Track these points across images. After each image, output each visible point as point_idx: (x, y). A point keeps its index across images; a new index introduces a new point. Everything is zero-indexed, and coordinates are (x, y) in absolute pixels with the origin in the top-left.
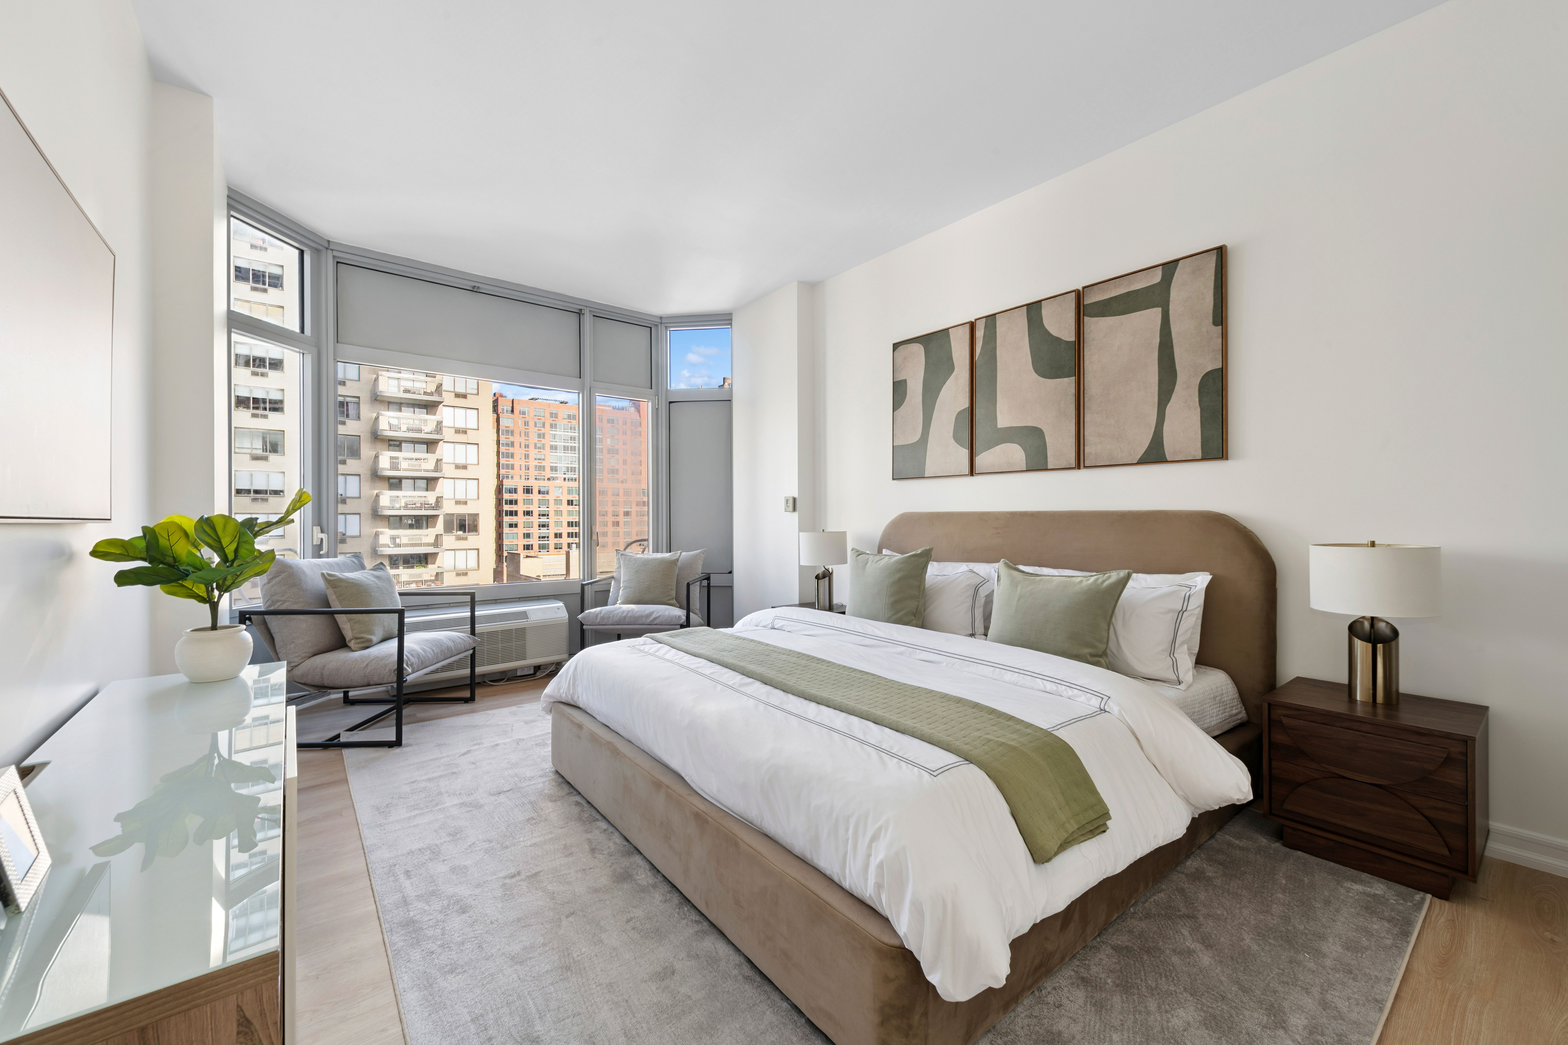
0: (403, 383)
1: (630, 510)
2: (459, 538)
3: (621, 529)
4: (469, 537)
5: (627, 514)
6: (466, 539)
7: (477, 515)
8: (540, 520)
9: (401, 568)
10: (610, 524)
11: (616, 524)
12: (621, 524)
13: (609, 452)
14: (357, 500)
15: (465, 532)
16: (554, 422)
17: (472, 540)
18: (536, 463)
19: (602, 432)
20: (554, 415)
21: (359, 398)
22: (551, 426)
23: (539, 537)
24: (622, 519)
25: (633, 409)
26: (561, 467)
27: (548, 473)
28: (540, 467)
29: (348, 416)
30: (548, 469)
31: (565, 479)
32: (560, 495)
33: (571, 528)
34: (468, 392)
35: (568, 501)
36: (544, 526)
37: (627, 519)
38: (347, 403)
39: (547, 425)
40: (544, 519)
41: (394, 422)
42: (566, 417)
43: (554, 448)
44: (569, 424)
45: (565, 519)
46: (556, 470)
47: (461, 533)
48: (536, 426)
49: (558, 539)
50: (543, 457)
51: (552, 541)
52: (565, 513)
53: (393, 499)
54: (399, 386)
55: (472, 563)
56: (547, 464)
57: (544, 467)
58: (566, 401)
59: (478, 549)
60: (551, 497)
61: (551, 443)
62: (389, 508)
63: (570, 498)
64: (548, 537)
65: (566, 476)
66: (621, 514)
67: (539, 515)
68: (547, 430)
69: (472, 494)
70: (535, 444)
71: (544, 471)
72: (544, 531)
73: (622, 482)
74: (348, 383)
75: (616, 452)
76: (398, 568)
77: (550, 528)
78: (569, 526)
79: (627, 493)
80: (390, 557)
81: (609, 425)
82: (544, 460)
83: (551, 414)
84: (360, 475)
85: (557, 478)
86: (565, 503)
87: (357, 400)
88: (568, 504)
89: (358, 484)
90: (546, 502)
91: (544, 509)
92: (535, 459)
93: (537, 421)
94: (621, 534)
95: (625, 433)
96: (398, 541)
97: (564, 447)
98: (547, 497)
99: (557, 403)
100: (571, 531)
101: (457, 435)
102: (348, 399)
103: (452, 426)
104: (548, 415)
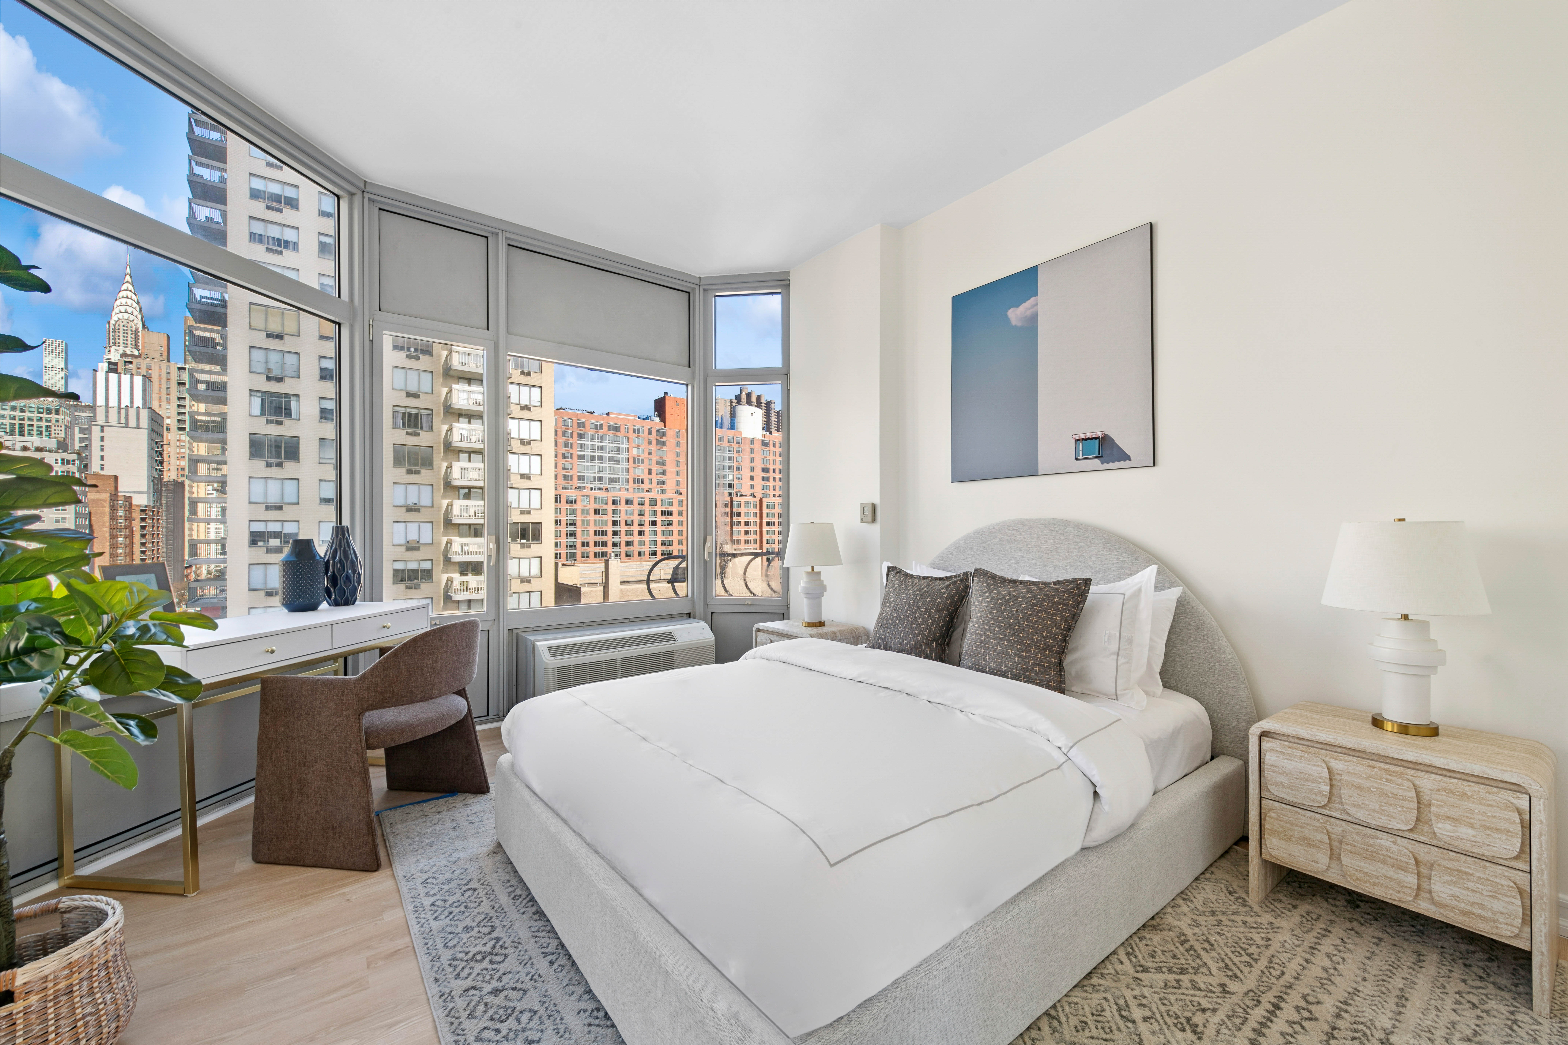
0: (474, 396)
1: (655, 519)
2: (523, 546)
3: (647, 538)
4: (533, 546)
5: (653, 523)
6: (529, 547)
7: (540, 524)
8: (567, 529)
9: (470, 574)
10: (636, 533)
11: (641, 533)
12: (647, 533)
13: (635, 461)
14: (430, 509)
15: (528, 540)
16: (581, 432)
17: (536, 548)
18: (564, 472)
19: (628, 442)
20: (581, 425)
21: (432, 410)
22: (579, 436)
23: (567, 546)
24: (647, 528)
25: (658, 419)
26: (588, 476)
27: (575, 483)
28: (568, 476)
29: (422, 428)
30: (575, 479)
31: (592, 488)
32: (587, 504)
33: (598, 537)
34: (532, 404)
35: (595, 510)
36: (571, 535)
37: (653, 528)
38: (421, 415)
39: (575, 435)
40: (571, 529)
41: (465, 433)
42: (593, 426)
43: (581, 457)
44: (596, 434)
45: (592, 528)
46: (583, 480)
47: (524, 541)
48: (563, 436)
49: (585, 548)
50: (570, 467)
51: (579, 550)
52: (592, 523)
53: (465, 508)
54: (469, 398)
55: (535, 571)
56: (575, 473)
57: (572, 476)
58: (593, 410)
59: (541, 558)
60: (578, 506)
61: (579, 453)
62: (461, 517)
63: (597, 508)
64: (575, 546)
65: (593, 486)
66: (647, 523)
67: (567, 524)
68: (575, 440)
69: (535, 504)
70: (563, 454)
71: (571, 480)
72: (571, 540)
73: (648, 491)
74: (422, 396)
75: (642, 461)
76: (467, 575)
77: (577, 537)
78: (595, 535)
79: (653, 503)
80: (460, 564)
81: (636, 435)
82: (571, 469)
83: (579, 423)
84: (432, 485)
85: (583, 488)
86: (592, 512)
87: (430, 412)
88: (595, 513)
89: (431, 494)
90: (573, 512)
91: (571, 518)
92: (563, 469)
93: (565, 431)
94: (647, 543)
95: (650, 443)
96: (466, 548)
97: (591, 456)
98: (575, 506)
99: (584, 412)
100: (597, 540)
101: (522, 447)
102: (422, 411)
103: (517, 437)
104: (575, 425)
